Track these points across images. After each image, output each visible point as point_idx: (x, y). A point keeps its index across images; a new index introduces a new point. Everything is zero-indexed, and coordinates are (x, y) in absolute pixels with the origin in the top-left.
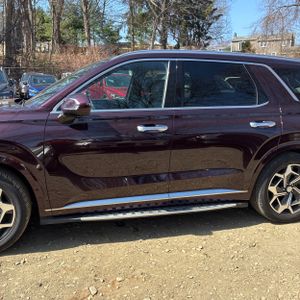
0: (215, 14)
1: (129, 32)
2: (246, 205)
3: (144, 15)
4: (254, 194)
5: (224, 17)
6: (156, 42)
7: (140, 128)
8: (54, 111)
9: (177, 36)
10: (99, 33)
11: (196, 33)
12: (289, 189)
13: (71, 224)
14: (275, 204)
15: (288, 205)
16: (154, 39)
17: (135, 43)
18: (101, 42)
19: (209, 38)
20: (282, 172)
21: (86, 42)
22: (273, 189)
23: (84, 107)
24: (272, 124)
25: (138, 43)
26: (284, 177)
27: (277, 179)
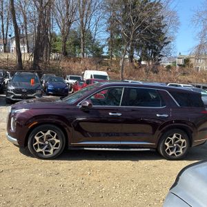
1: (109, 50)
2: (154, 150)
3: (119, 40)
4: (158, 146)
5: (172, 43)
6: (127, 56)
7: (110, 114)
8: (78, 105)
9: (140, 54)
10: (89, 49)
11: (152, 52)
12: (175, 145)
14: (168, 151)
15: (174, 152)
16: (125, 54)
17: (112, 56)
18: (91, 55)
19: (162, 56)
20: (172, 137)
21: (81, 55)
22: (167, 144)
23: (90, 105)
24: (166, 116)
25: (115, 56)
26: (172, 139)
27: (169, 140)
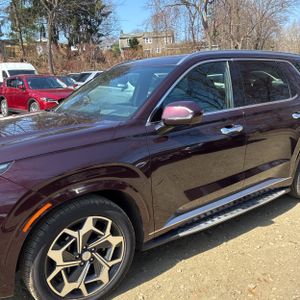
0: (104, 11)
13: (173, 242)
19: (101, 35)
